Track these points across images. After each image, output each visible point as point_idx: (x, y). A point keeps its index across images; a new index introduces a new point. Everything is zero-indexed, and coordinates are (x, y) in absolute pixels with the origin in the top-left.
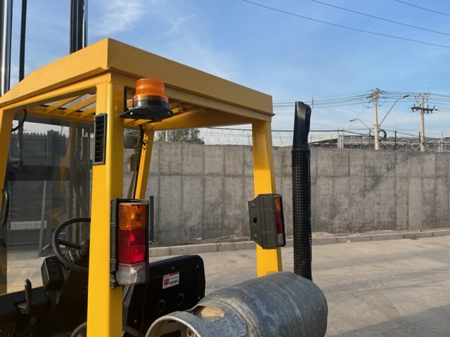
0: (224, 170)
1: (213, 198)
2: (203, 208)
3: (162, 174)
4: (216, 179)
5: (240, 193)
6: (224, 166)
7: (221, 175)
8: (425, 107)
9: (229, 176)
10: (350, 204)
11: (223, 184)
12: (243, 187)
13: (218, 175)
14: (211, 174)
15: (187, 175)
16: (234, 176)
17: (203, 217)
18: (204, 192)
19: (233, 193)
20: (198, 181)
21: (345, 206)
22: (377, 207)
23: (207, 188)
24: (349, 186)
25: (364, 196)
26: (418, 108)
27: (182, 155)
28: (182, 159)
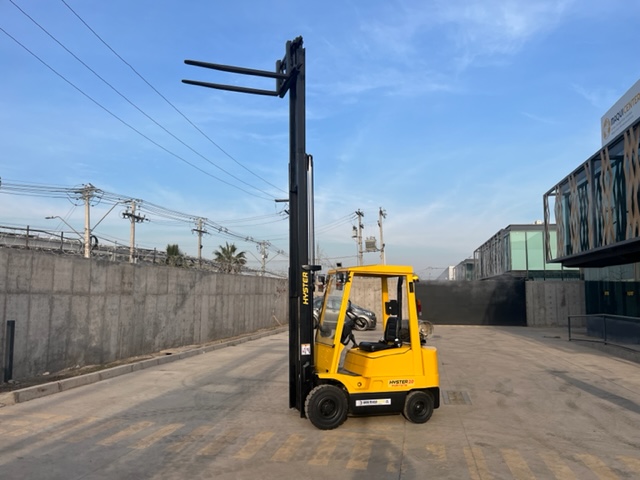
0: (72, 287)
1: (60, 321)
2: (49, 335)
3: (9, 292)
4: (63, 298)
5: (85, 314)
6: (72, 282)
7: (69, 294)
9: (76, 294)
10: (167, 323)
11: (70, 304)
12: (88, 307)
13: (65, 293)
14: (59, 292)
15: (35, 293)
16: (81, 294)
17: (48, 346)
18: (51, 314)
19: (78, 315)
20: (45, 301)
21: (163, 325)
22: (183, 324)
23: (55, 310)
24: (167, 304)
25: (176, 314)
26: (129, 215)
27: (32, 267)
28: (32, 273)
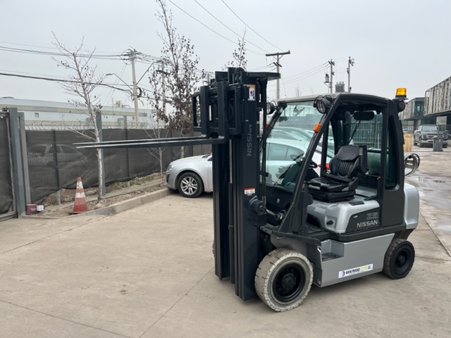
8: (165, 71)
26: (160, 71)
